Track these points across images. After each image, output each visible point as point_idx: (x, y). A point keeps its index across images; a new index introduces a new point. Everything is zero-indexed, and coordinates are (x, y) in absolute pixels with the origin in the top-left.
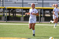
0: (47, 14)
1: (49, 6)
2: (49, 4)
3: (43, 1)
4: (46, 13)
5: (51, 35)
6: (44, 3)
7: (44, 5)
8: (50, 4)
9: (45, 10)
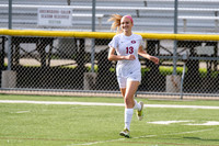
0: (29, 55)
1: (34, 25)
2: (36, 15)
3: (10, 4)
4: (21, 52)
5: (42, 142)
6: (13, 12)
7: (13, 21)
8: (40, 14)
9: (17, 40)
